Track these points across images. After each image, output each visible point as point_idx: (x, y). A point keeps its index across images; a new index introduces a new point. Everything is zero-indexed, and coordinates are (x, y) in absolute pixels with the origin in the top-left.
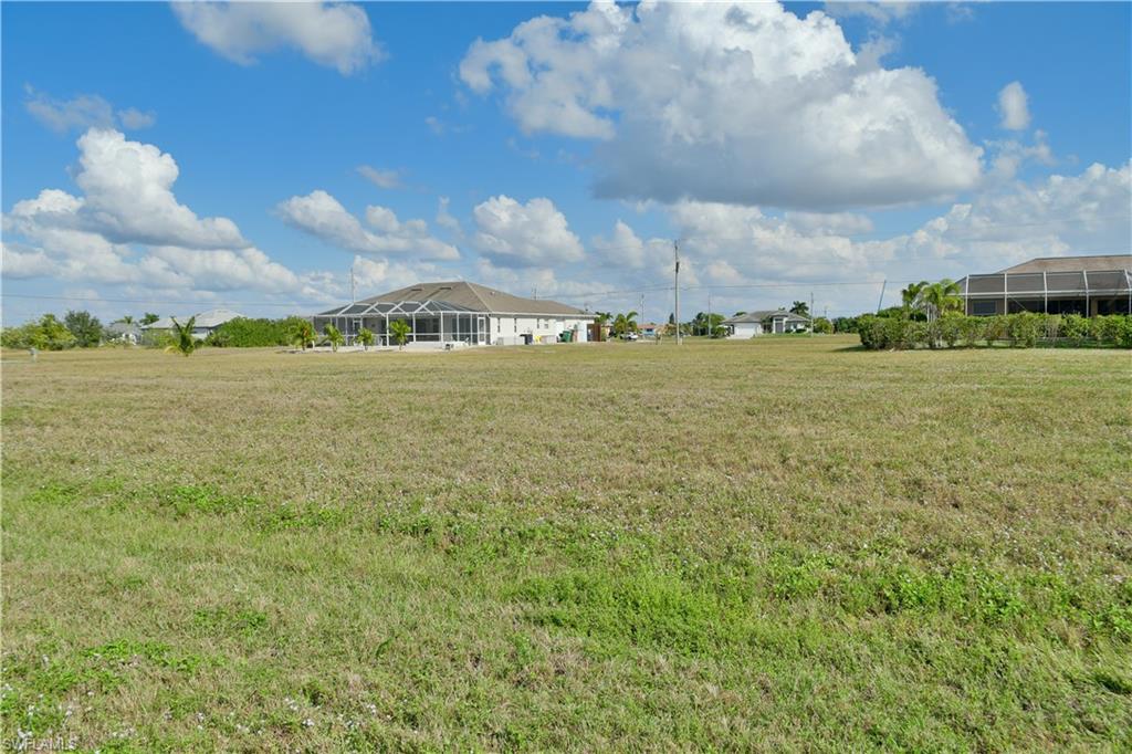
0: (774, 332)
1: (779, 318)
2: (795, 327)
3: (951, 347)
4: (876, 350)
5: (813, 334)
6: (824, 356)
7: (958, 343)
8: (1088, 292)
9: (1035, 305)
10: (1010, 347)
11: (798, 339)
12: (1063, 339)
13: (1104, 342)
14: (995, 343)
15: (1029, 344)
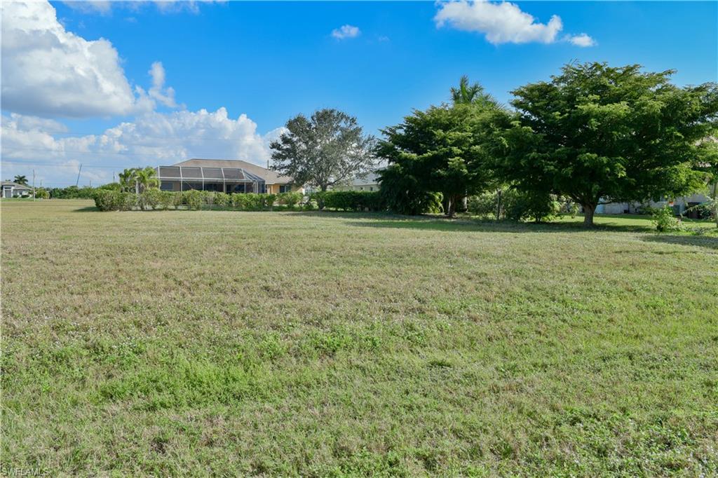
0: (4, 197)
1: (8, 187)
2: (21, 194)
3: (154, 210)
4: (107, 211)
5: (35, 199)
6: (67, 214)
7: (158, 207)
8: (225, 180)
9: (198, 186)
10: (188, 210)
11: (24, 201)
12: (216, 206)
13: (237, 207)
14: (179, 207)
15: (198, 209)
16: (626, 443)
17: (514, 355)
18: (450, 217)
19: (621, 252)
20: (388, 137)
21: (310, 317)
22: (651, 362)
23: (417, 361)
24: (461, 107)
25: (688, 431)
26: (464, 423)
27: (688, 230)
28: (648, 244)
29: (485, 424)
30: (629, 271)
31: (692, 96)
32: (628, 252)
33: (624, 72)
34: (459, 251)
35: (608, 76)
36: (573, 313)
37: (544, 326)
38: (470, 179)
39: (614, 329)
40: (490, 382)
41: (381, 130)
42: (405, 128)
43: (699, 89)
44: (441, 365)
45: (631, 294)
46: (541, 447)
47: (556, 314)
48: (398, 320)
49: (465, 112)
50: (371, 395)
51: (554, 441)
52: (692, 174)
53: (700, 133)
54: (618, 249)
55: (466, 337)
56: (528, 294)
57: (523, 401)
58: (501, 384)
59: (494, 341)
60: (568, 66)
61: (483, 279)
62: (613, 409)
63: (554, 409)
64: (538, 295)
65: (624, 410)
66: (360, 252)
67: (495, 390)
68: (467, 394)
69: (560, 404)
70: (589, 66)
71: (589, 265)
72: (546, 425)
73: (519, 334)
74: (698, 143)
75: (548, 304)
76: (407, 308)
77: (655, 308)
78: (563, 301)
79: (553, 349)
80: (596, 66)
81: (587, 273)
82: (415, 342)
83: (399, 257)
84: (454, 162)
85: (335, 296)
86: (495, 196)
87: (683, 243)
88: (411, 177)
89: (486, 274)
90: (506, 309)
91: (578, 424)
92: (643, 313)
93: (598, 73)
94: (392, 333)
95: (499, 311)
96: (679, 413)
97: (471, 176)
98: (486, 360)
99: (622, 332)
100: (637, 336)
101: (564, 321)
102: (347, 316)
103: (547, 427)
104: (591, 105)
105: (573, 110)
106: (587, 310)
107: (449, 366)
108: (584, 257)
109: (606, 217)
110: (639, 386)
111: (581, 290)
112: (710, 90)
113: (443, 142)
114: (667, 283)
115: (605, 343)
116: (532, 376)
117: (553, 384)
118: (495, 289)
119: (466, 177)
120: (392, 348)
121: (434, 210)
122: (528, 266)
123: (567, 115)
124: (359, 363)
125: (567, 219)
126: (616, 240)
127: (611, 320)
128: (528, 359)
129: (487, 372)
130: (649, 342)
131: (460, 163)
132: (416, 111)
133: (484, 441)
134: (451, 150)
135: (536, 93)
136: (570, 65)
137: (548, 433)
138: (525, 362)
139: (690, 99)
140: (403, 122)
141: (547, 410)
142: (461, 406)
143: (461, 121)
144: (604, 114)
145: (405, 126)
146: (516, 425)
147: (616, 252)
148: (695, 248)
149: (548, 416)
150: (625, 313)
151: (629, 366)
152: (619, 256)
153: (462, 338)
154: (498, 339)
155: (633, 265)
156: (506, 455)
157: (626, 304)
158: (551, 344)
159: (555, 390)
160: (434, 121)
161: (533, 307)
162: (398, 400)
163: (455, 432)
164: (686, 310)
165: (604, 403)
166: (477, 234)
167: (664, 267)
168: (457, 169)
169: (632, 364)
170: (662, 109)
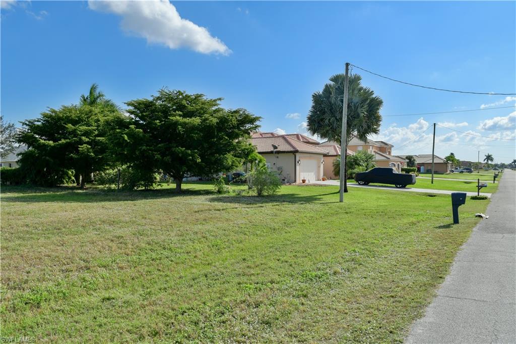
16: (206, 317)
17: (148, 286)
18: (81, 188)
19: (198, 211)
20: (27, 127)
21: (12, 284)
22: (215, 277)
23: (93, 299)
24: (87, 108)
25: (230, 306)
26: (132, 326)
27: (234, 191)
28: (213, 204)
29: (142, 324)
30: (203, 224)
31: (232, 116)
32: (202, 211)
33: (196, 98)
34: (100, 220)
35: (186, 100)
36: (176, 255)
37: (161, 266)
38: (97, 160)
39: (198, 261)
40: (139, 303)
41: (21, 122)
42: (42, 121)
43: (236, 112)
44: (108, 299)
45: (205, 239)
46: (171, 327)
47: (167, 257)
48: (75, 276)
49: (91, 111)
50: (75, 324)
51: (176, 323)
52: (234, 160)
53: (237, 136)
54: (196, 210)
55: (119, 280)
56: (150, 247)
57: (158, 309)
58: (145, 303)
59: (135, 279)
60: (162, 90)
61: (121, 240)
62: (199, 303)
63: (173, 309)
64: (156, 247)
65: (204, 303)
66: (25, 229)
67: (143, 307)
68: (129, 312)
69: (176, 306)
70: (175, 92)
71: (182, 222)
72: (170, 317)
73: (149, 273)
74: (237, 141)
75: (162, 252)
76: (77, 268)
77: (217, 246)
78: (170, 249)
79: (168, 278)
80: (180, 93)
81: (181, 229)
82: (89, 289)
83: (58, 229)
84: (83, 148)
85: (24, 266)
86: (116, 172)
87: (231, 202)
88: (47, 158)
89: (122, 237)
90: (139, 258)
91: (185, 314)
92: (211, 250)
93: (181, 97)
94: (73, 285)
95: (135, 260)
96: (227, 299)
97: (97, 158)
98: (134, 291)
99: (201, 263)
100: (208, 264)
101: (172, 261)
102: (38, 279)
103: (171, 318)
104: (178, 118)
105: (166, 120)
106: (183, 252)
107: (113, 299)
108: (178, 217)
109: (188, 183)
110: (210, 291)
111: (179, 241)
112: (241, 112)
113: (74, 133)
114: (223, 230)
115: (194, 270)
116: (160, 295)
117: (171, 298)
118: (130, 246)
119: (93, 158)
120: (76, 294)
121: (67, 182)
122: (147, 227)
123: (163, 123)
124: (58, 308)
125: (165, 186)
126: (195, 202)
127: (195, 257)
128: (157, 287)
129: (135, 298)
130: (214, 266)
131: (88, 149)
132: (51, 109)
133: (145, 331)
134: (80, 139)
135: (143, 106)
136: (163, 89)
137: (173, 321)
138: (154, 289)
139: (231, 117)
140: (40, 117)
141: (170, 311)
142: (127, 319)
143: (88, 118)
144: (185, 123)
145: (42, 120)
146: (157, 321)
147: (196, 212)
148: (237, 205)
149: (171, 313)
150: (203, 251)
151: (206, 281)
152: (197, 214)
153: (117, 281)
154: (137, 278)
155: (205, 220)
156: (155, 335)
157: (203, 246)
158: (167, 276)
159: (172, 300)
160: (66, 117)
161: (154, 255)
162: (92, 323)
163: (128, 331)
164: (231, 245)
165: (196, 302)
166: (107, 204)
167: (221, 220)
168: (86, 153)
169: (207, 280)
170: (217, 123)
